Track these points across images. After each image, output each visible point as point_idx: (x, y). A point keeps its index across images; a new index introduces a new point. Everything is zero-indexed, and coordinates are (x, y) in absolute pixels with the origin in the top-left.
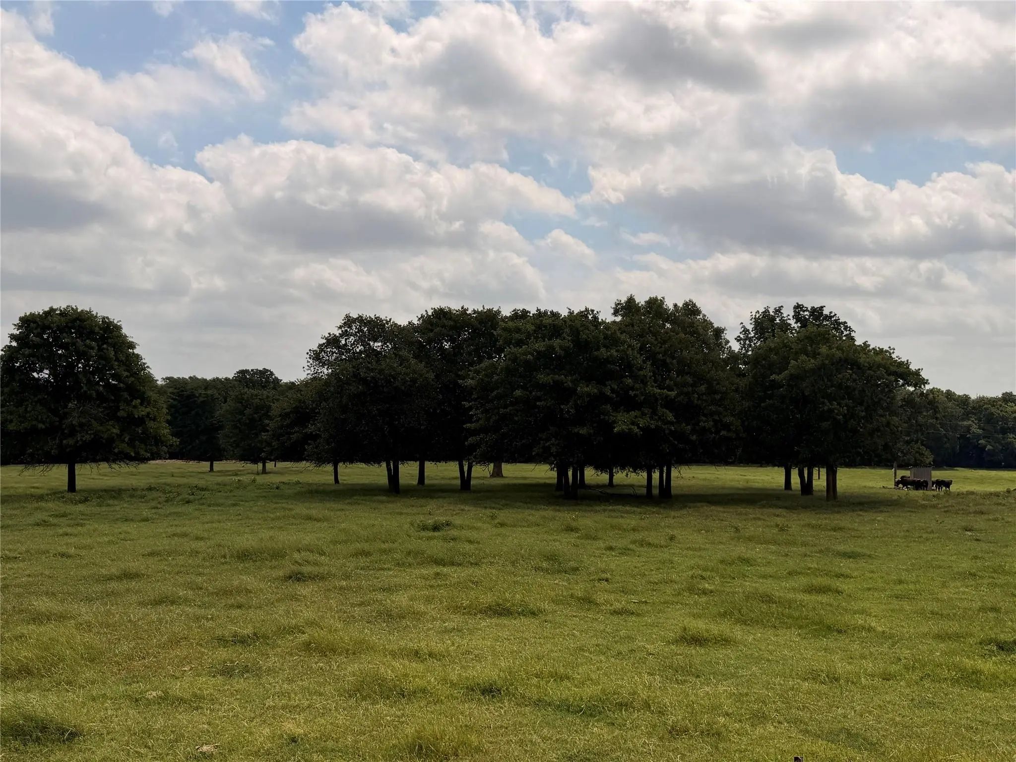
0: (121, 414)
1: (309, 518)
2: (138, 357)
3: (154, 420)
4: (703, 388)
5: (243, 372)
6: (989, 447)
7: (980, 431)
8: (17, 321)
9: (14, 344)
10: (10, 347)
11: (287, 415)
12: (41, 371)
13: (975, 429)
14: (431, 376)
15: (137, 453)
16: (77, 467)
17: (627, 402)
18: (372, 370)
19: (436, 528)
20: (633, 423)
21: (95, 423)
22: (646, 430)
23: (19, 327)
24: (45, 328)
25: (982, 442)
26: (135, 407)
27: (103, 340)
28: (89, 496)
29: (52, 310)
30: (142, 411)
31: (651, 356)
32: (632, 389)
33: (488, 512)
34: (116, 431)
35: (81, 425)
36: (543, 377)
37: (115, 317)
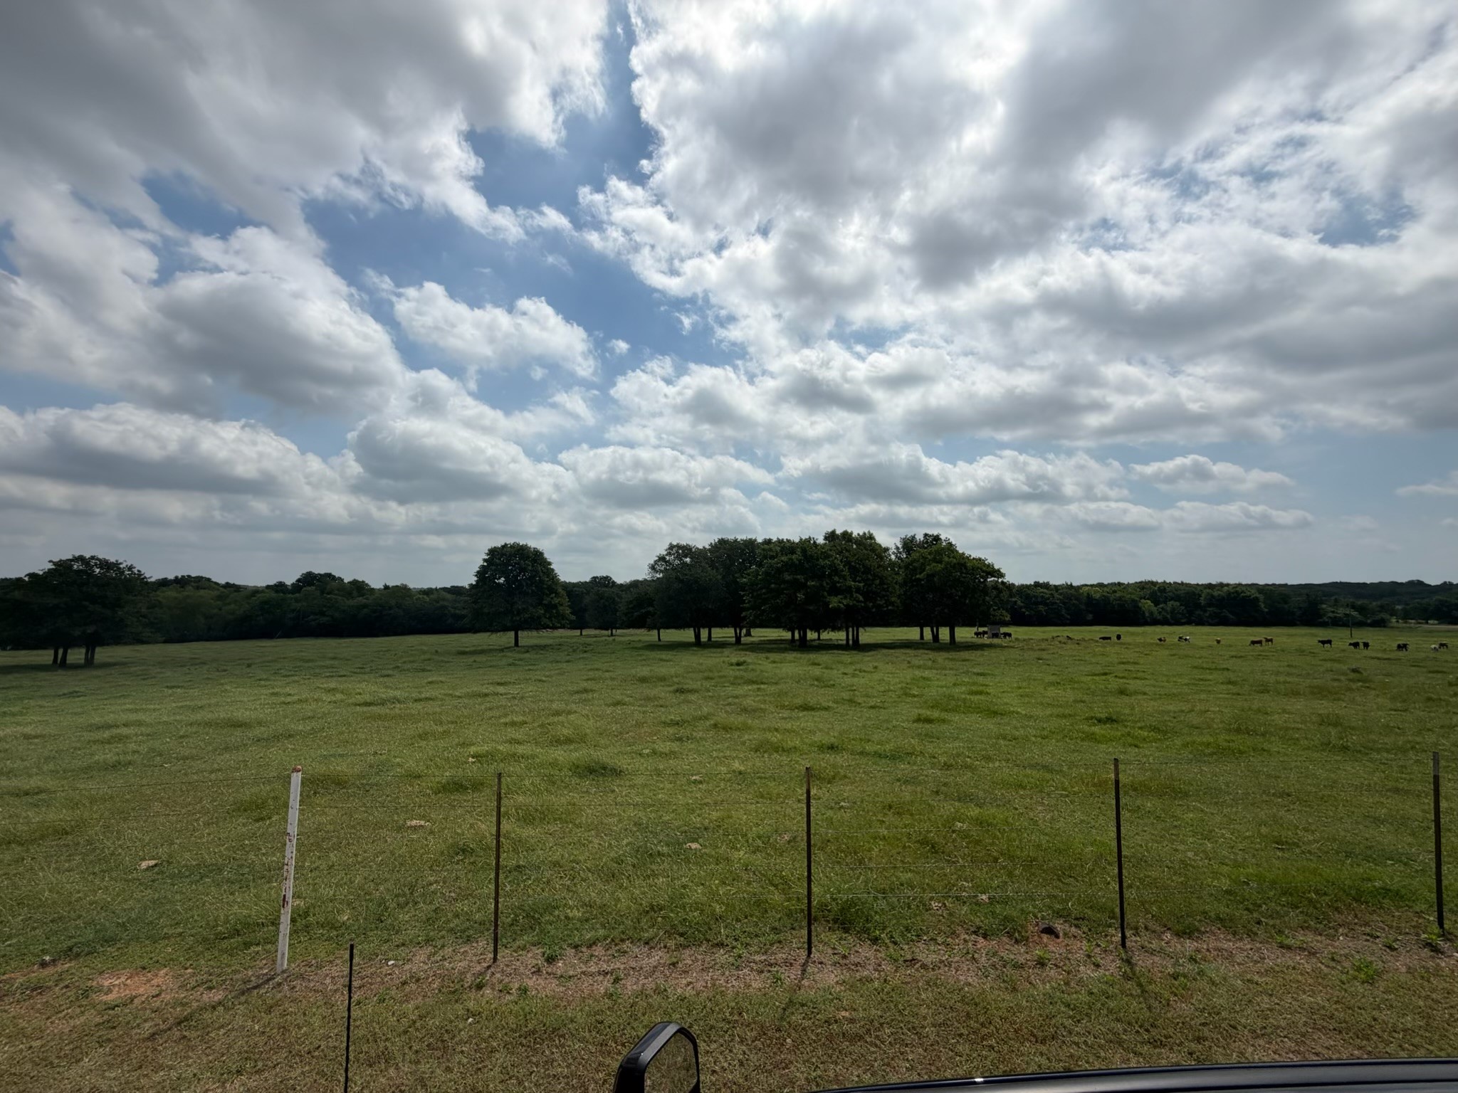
0: (545, 602)
1: (661, 660)
2: (553, 570)
3: (562, 605)
4: (878, 582)
5: (595, 578)
6: (1027, 613)
7: (1022, 604)
8: (487, 552)
9: (485, 564)
10: (483, 566)
11: (631, 602)
12: (499, 578)
13: (1019, 603)
14: (719, 577)
15: (553, 624)
16: (519, 632)
17: (835, 591)
18: (686, 575)
19: (738, 664)
20: (840, 602)
21: (531, 608)
22: (848, 606)
23: (488, 554)
24: (503, 555)
25: (1024, 610)
26: (552, 598)
27: (534, 561)
28: (528, 649)
29: (506, 545)
30: (556, 601)
31: (848, 563)
32: (839, 582)
33: (764, 655)
34: (542, 612)
35: (524, 609)
36: (787, 577)
37: (540, 548)
